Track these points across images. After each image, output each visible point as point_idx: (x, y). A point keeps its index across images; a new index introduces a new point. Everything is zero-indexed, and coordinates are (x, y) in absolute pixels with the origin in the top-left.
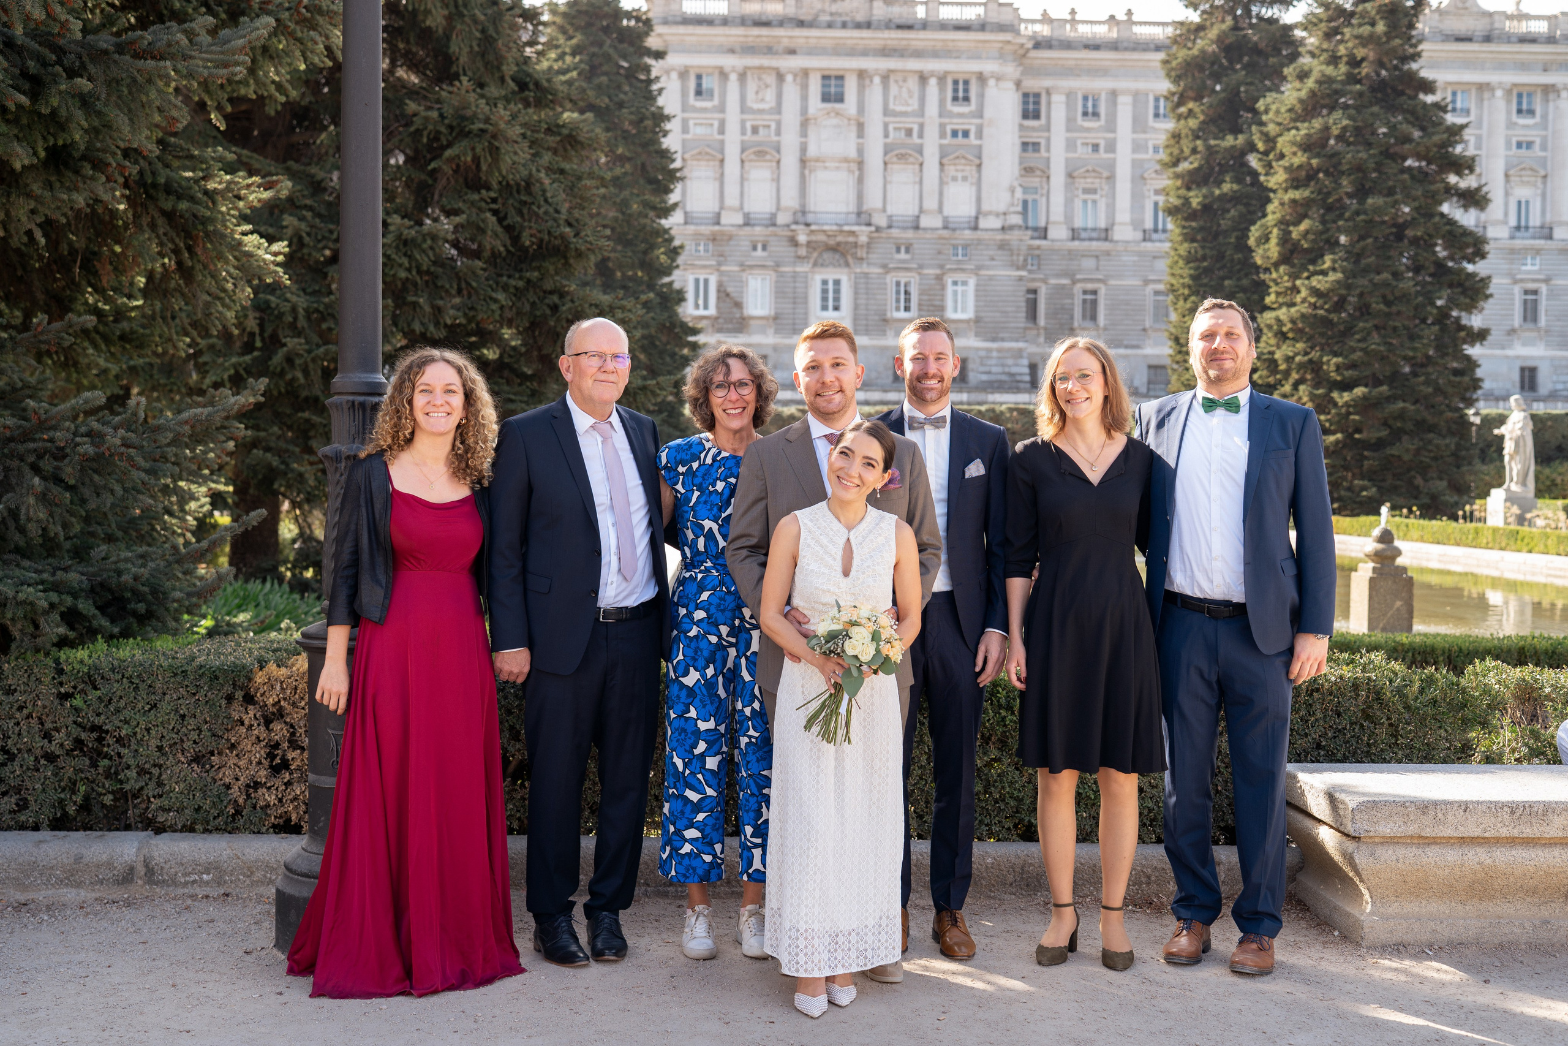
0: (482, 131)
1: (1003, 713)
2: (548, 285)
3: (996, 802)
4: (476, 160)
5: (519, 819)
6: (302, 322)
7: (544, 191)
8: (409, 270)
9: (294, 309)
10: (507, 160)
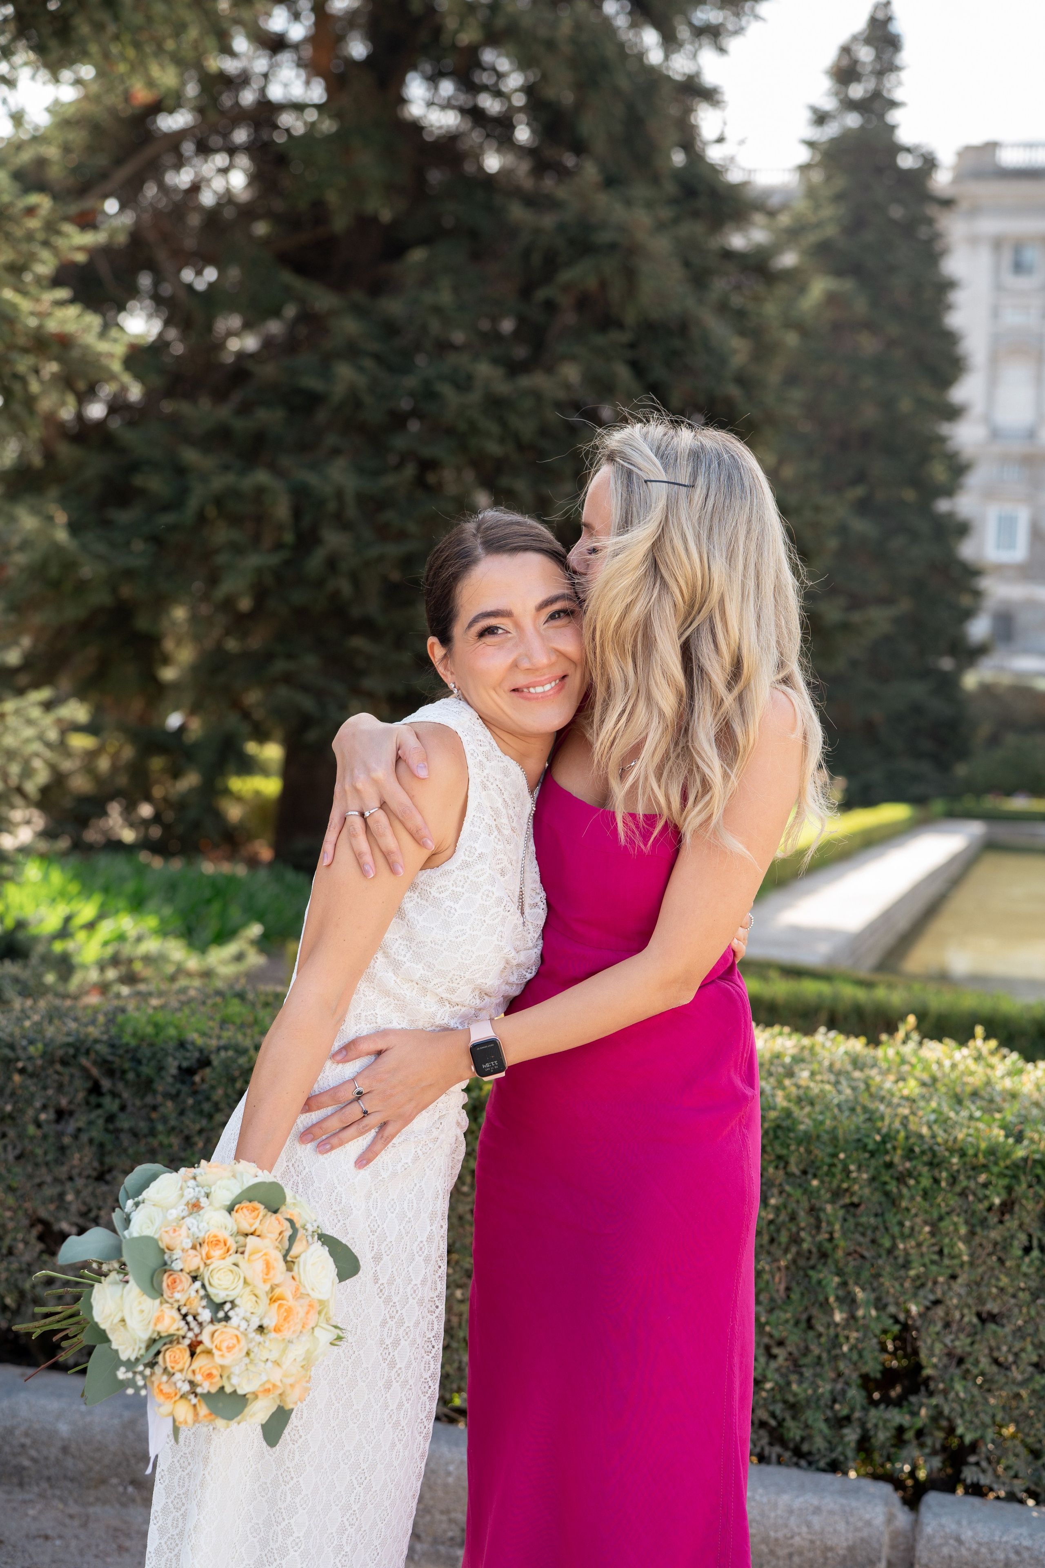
0: (613, 247)
4: (603, 285)
6: (352, 512)
8: (502, 441)
9: (339, 495)
10: (647, 288)
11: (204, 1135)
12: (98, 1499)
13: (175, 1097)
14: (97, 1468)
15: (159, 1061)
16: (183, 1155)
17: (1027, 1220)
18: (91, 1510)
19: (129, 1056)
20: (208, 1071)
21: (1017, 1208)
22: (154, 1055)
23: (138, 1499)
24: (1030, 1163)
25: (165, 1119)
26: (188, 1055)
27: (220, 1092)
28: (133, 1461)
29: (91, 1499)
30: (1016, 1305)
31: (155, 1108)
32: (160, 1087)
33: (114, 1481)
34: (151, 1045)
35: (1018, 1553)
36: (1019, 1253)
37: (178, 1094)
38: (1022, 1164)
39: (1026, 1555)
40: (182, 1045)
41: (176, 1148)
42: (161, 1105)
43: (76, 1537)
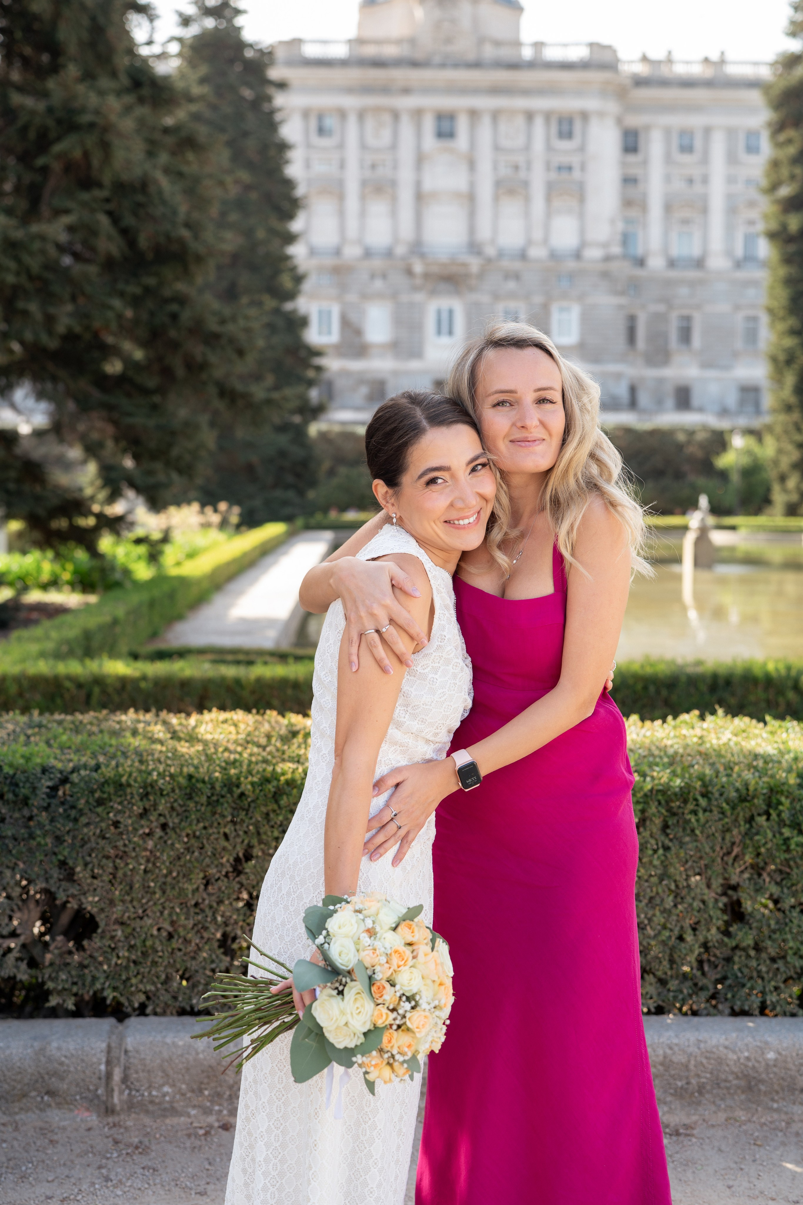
0: (92, 126)
1: (787, 832)
2: (167, 292)
3: (773, 960)
4: (87, 156)
5: (76, 995)
7: (160, 192)
8: (17, 273)
10: (119, 157)
11: (71, 834)
12: (21, 1109)
13: (46, 808)
14: (19, 1087)
15: (32, 783)
16: (56, 850)
17: (655, 830)
18: (17, 1118)
19: (8, 781)
20: (68, 786)
21: (648, 823)
22: (28, 779)
23: (53, 1104)
24: (654, 792)
25: (41, 825)
26: (52, 776)
27: (83, 801)
28: (46, 1077)
29: (16, 1110)
30: (649, 887)
31: (31, 818)
32: (35, 802)
33: (33, 1094)
34: (24, 772)
35: (671, 1048)
36: (650, 852)
37: (49, 805)
38: (649, 794)
39: (676, 1049)
40: (45, 770)
41: (50, 845)
42: (36, 815)
43: (15, 1139)
